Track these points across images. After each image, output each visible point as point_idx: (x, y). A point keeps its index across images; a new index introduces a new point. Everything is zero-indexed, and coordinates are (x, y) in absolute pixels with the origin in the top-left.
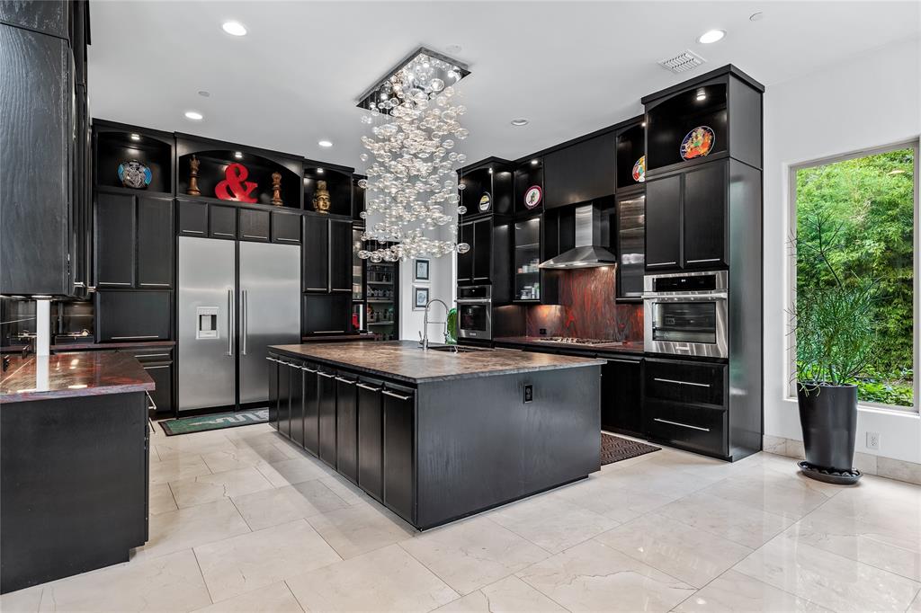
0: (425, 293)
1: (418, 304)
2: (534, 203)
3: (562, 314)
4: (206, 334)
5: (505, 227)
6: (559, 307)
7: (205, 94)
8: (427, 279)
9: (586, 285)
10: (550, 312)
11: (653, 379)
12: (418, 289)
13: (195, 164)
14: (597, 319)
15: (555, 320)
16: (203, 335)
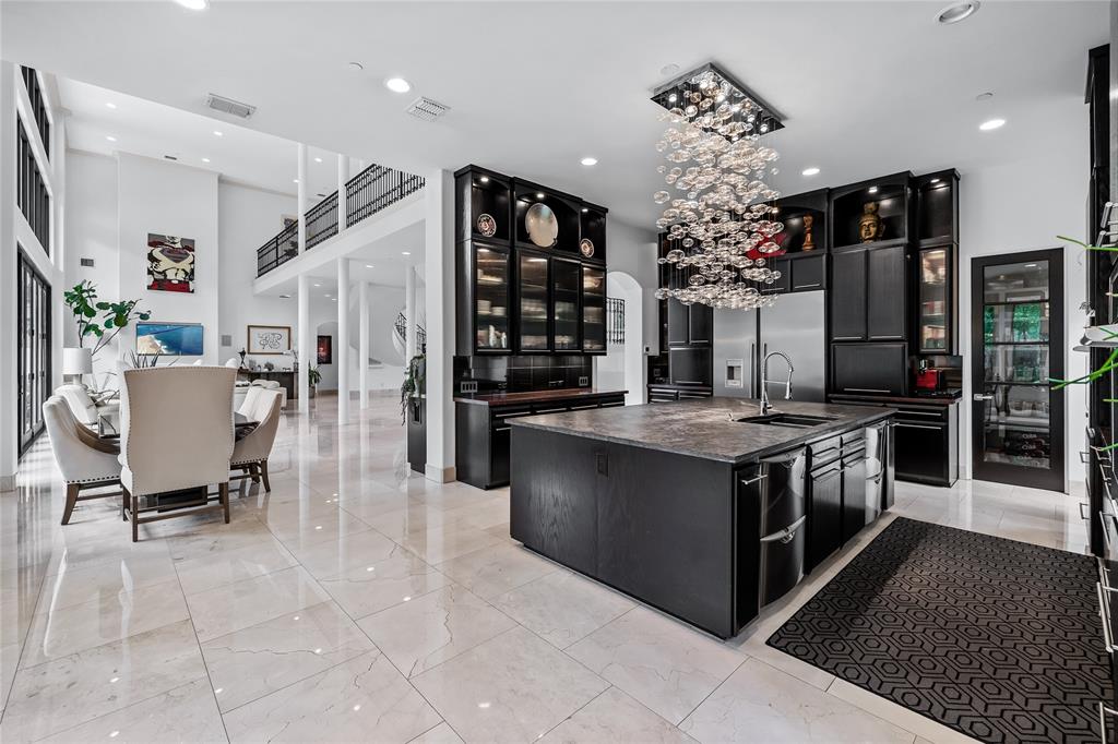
4: (734, 384)
16: (731, 383)
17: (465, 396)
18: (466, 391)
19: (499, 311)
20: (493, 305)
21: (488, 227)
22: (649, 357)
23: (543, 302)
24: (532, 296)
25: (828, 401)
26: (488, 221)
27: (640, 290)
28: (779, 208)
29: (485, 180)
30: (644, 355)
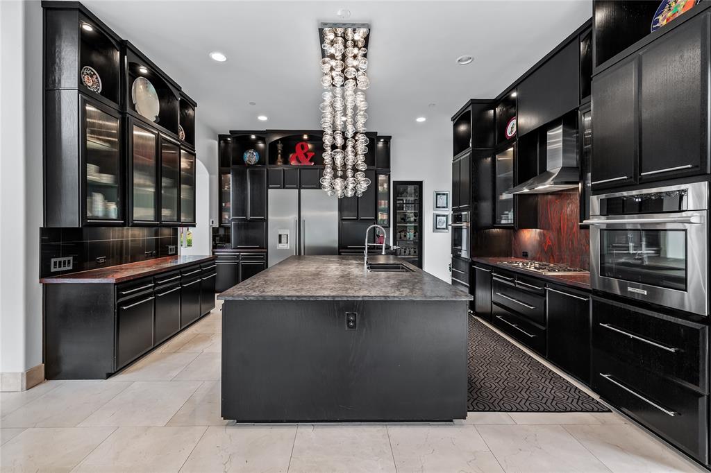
0: (444, 218)
1: (438, 227)
2: (513, 133)
3: (541, 238)
4: (284, 246)
5: (489, 159)
6: (538, 230)
7: (252, 104)
8: (447, 207)
9: (562, 209)
10: (530, 236)
11: (599, 324)
12: (438, 216)
13: (280, 146)
14: (572, 244)
15: (535, 243)
16: (280, 246)
17: (57, 275)
18: (58, 269)
19: (106, 179)
20: (101, 171)
21: (94, 83)
22: (213, 228)
23: (150, 175)
24: (143, 169)
25: (340, 254)
26: (92, 76)
27: (208, 175)
28: (308, 136)
29: (88, 28)
30: (210, 226)
